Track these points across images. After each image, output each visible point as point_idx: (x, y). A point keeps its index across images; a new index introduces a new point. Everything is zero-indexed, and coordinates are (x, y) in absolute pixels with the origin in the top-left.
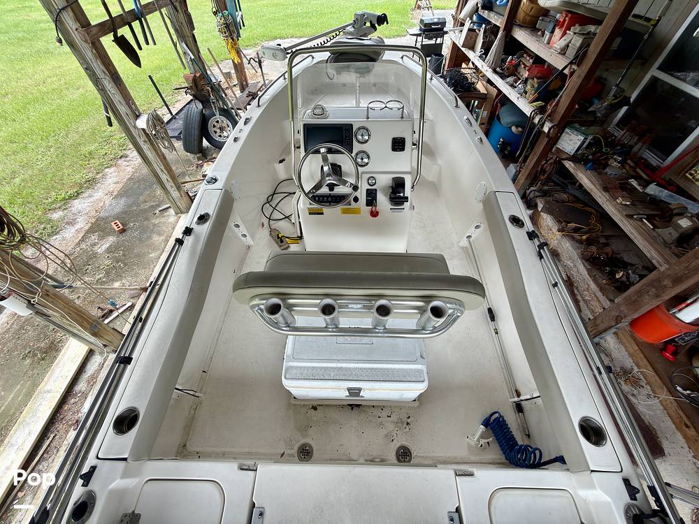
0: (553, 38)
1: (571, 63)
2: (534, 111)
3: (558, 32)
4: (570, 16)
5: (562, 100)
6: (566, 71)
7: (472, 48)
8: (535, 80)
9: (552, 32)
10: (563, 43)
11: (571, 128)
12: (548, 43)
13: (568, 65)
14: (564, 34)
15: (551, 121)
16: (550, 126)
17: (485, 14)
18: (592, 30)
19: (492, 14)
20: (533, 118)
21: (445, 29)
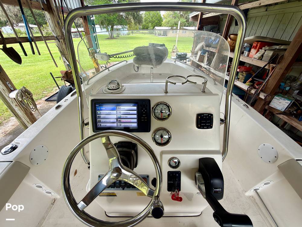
0: (250, 54)
1: (269, 63)
2: (249, 87)
3: (253, 51)
4: (260, 43)
5: (270, 81)
6: (266, 67)
7: (202, 62)
8: (244, 73)
9: (249, 51)
10: (259, 55)
11: (278, 96)
12: (248, 56)
13: (267, 64)
14: (258, 51)
15: (264, 92)
16: (265, 95)
17: (207, 49)
18: (277, 48)
19: (210, 48)
20: (250, 91)
21: (187, 57)
